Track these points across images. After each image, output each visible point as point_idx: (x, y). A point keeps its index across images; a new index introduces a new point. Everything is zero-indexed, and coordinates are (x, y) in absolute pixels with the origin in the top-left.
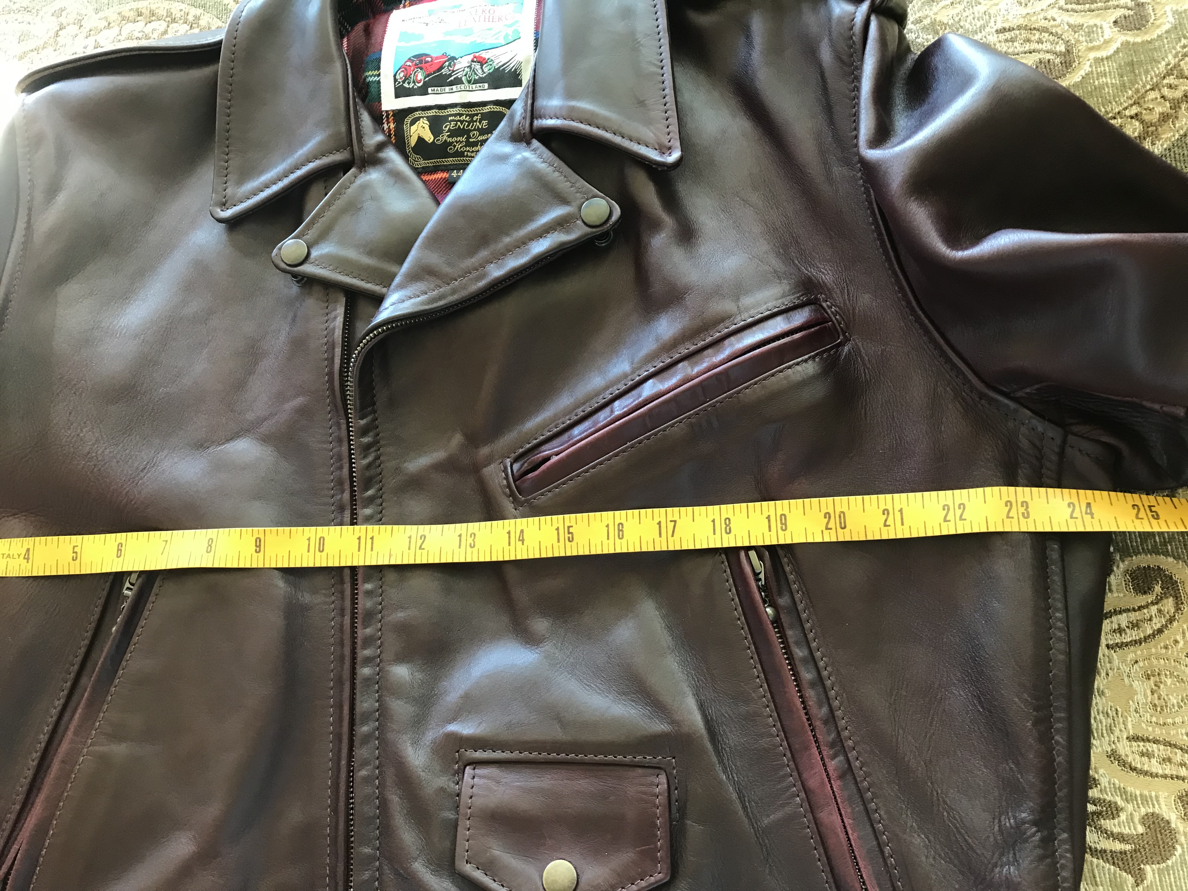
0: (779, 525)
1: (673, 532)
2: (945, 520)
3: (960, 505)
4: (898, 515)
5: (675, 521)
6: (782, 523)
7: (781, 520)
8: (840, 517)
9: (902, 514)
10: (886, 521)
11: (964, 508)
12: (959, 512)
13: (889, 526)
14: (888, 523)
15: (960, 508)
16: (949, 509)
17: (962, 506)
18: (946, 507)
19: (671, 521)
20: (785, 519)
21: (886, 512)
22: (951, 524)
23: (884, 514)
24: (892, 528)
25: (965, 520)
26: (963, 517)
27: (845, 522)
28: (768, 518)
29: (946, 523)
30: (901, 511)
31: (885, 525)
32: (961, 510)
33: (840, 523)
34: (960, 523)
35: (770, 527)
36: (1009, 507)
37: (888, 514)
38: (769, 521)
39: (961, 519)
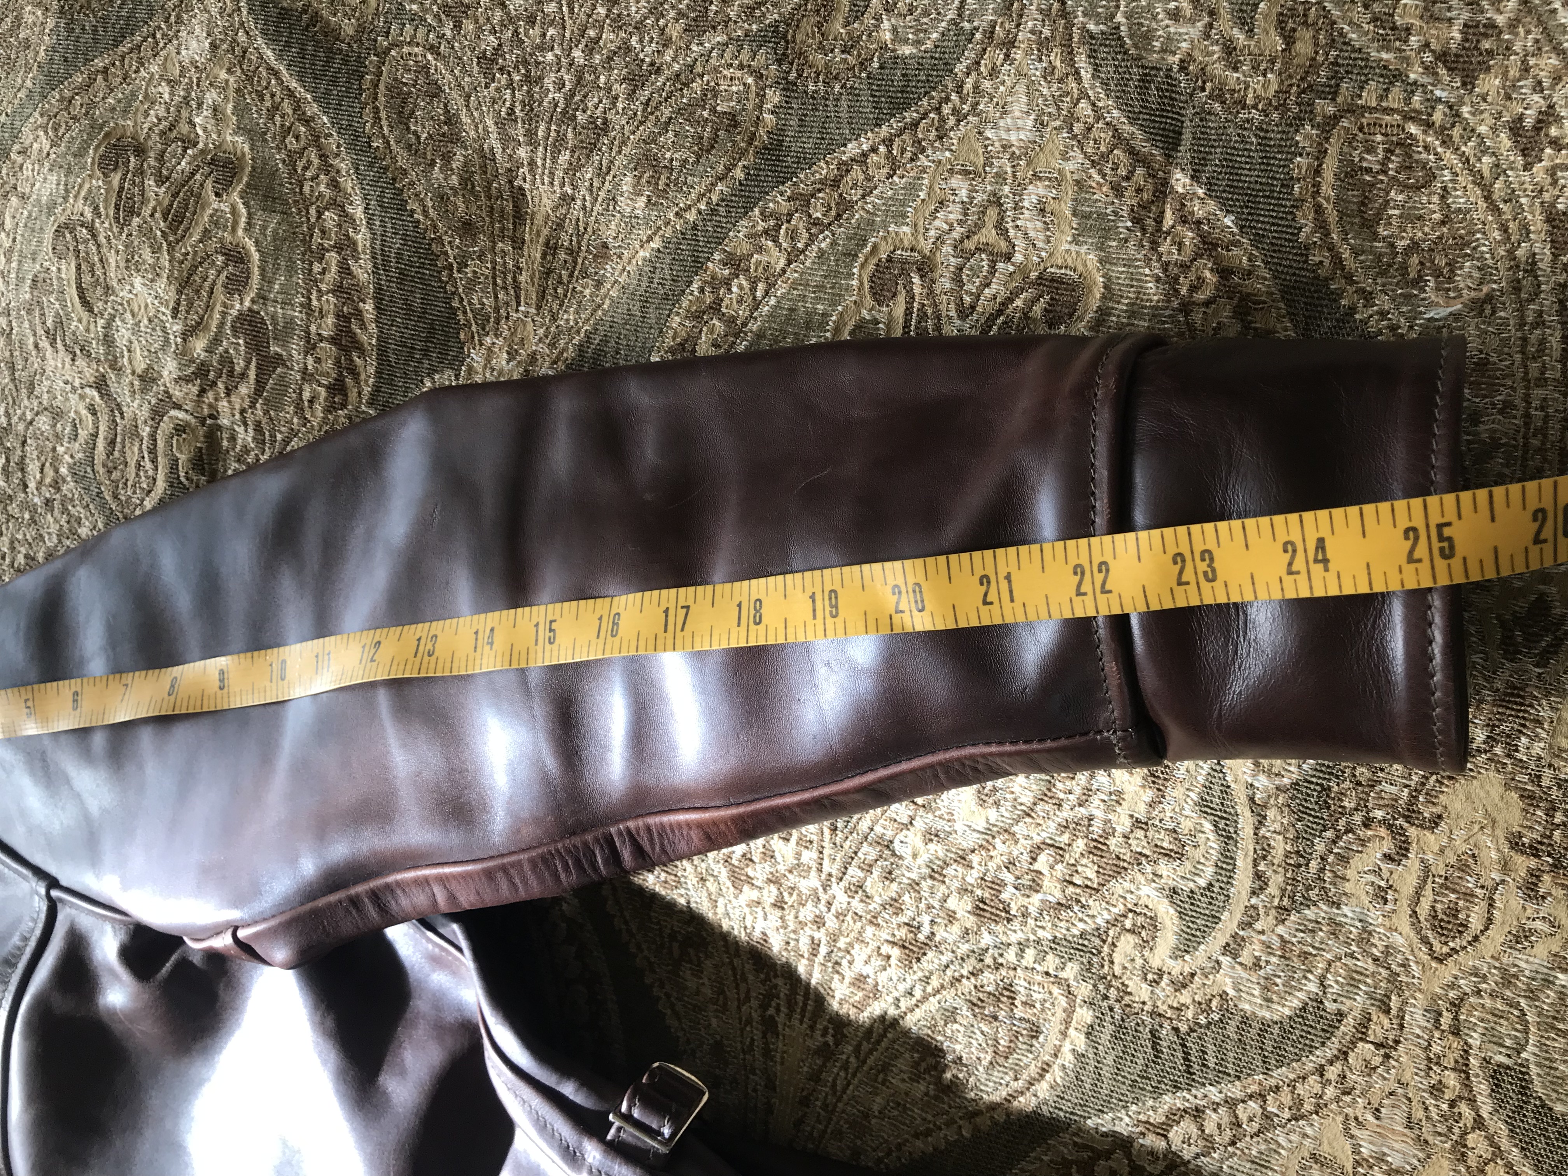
0: (828, 608)
1: (684, 623)
2: (1079, 594)
3: (1101, 564)
4: (1004, 585)
5: (688, 607)
6: (831, 606)
7: (830, 599)
8: (914, 591)
9: (1010, 582)
10: (986, 595)
11: (1107, 570)
12: (1099, 578)
13: (991, 603)
14: (989, 600)
15: (1100, 571)
16: (1083, 573)
17: (1104, 567)
18: (1079, 570)
19: (682, 607)
20: (836, 598)
21: (984, 580)
22: (1089, 600)
23: (982, 584)
24: (995, 608)
25: (1110, 592)
26: (1108, 587)
27: (922, 601)
28: (813, 597)
29: (1080, 598)
30: (1008, 577)
31: (985, 603)
32: (1102, 575)
33: (916, 602)
34: (1102, 598)
35: (814, 610)
36: (1180, 564)
37: (989, 583)
38: (814, 601)
39: (1104, 591)
